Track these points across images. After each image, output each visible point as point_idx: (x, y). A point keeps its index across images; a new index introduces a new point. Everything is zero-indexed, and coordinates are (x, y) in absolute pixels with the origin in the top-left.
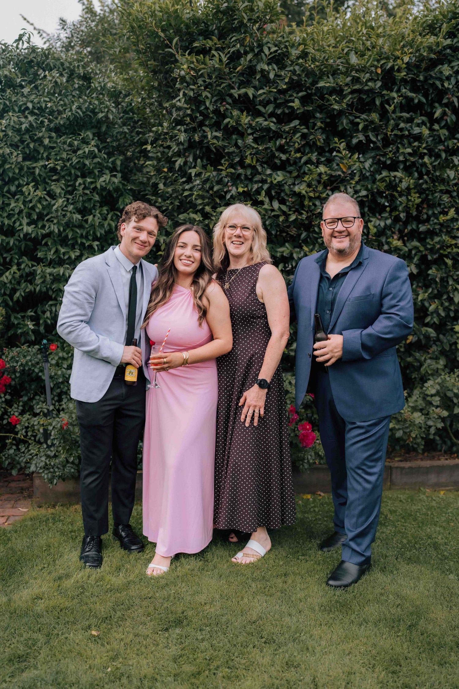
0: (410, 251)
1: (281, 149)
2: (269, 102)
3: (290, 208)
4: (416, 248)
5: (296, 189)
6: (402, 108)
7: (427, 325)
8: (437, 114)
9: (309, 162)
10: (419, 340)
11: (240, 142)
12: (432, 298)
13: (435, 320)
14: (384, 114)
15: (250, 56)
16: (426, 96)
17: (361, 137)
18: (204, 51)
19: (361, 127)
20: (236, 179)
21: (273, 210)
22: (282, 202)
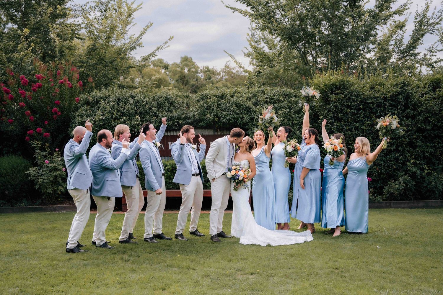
0: (393, 143)
1: (358, 117)
2: (354, 106)
3: (360, 132)
4: (395, 142)
5: (362, 127)
6: (389, 106)
7: (399, 163)
8: (399, 108)
9: (365, 120)
10: (397, 168)
11: (347, 116)
12: (400, 155)
13: (402, 162)
14: (384, 108)
15: (349, 95)
16: (396, 103)
17: (379, 114)
18: (337, 94)
19: (379, 111)
20: (346, 125)
21: (356, 133)
22: (358, 131)
